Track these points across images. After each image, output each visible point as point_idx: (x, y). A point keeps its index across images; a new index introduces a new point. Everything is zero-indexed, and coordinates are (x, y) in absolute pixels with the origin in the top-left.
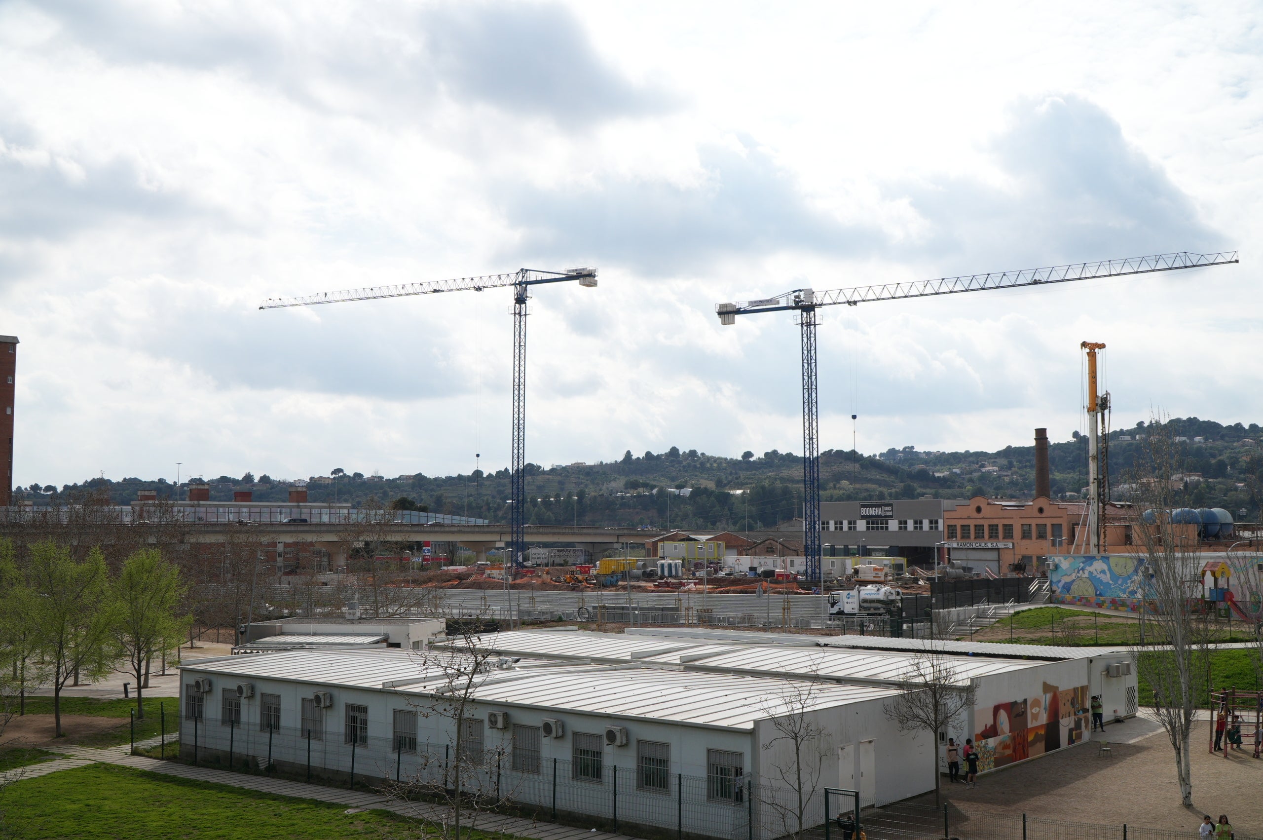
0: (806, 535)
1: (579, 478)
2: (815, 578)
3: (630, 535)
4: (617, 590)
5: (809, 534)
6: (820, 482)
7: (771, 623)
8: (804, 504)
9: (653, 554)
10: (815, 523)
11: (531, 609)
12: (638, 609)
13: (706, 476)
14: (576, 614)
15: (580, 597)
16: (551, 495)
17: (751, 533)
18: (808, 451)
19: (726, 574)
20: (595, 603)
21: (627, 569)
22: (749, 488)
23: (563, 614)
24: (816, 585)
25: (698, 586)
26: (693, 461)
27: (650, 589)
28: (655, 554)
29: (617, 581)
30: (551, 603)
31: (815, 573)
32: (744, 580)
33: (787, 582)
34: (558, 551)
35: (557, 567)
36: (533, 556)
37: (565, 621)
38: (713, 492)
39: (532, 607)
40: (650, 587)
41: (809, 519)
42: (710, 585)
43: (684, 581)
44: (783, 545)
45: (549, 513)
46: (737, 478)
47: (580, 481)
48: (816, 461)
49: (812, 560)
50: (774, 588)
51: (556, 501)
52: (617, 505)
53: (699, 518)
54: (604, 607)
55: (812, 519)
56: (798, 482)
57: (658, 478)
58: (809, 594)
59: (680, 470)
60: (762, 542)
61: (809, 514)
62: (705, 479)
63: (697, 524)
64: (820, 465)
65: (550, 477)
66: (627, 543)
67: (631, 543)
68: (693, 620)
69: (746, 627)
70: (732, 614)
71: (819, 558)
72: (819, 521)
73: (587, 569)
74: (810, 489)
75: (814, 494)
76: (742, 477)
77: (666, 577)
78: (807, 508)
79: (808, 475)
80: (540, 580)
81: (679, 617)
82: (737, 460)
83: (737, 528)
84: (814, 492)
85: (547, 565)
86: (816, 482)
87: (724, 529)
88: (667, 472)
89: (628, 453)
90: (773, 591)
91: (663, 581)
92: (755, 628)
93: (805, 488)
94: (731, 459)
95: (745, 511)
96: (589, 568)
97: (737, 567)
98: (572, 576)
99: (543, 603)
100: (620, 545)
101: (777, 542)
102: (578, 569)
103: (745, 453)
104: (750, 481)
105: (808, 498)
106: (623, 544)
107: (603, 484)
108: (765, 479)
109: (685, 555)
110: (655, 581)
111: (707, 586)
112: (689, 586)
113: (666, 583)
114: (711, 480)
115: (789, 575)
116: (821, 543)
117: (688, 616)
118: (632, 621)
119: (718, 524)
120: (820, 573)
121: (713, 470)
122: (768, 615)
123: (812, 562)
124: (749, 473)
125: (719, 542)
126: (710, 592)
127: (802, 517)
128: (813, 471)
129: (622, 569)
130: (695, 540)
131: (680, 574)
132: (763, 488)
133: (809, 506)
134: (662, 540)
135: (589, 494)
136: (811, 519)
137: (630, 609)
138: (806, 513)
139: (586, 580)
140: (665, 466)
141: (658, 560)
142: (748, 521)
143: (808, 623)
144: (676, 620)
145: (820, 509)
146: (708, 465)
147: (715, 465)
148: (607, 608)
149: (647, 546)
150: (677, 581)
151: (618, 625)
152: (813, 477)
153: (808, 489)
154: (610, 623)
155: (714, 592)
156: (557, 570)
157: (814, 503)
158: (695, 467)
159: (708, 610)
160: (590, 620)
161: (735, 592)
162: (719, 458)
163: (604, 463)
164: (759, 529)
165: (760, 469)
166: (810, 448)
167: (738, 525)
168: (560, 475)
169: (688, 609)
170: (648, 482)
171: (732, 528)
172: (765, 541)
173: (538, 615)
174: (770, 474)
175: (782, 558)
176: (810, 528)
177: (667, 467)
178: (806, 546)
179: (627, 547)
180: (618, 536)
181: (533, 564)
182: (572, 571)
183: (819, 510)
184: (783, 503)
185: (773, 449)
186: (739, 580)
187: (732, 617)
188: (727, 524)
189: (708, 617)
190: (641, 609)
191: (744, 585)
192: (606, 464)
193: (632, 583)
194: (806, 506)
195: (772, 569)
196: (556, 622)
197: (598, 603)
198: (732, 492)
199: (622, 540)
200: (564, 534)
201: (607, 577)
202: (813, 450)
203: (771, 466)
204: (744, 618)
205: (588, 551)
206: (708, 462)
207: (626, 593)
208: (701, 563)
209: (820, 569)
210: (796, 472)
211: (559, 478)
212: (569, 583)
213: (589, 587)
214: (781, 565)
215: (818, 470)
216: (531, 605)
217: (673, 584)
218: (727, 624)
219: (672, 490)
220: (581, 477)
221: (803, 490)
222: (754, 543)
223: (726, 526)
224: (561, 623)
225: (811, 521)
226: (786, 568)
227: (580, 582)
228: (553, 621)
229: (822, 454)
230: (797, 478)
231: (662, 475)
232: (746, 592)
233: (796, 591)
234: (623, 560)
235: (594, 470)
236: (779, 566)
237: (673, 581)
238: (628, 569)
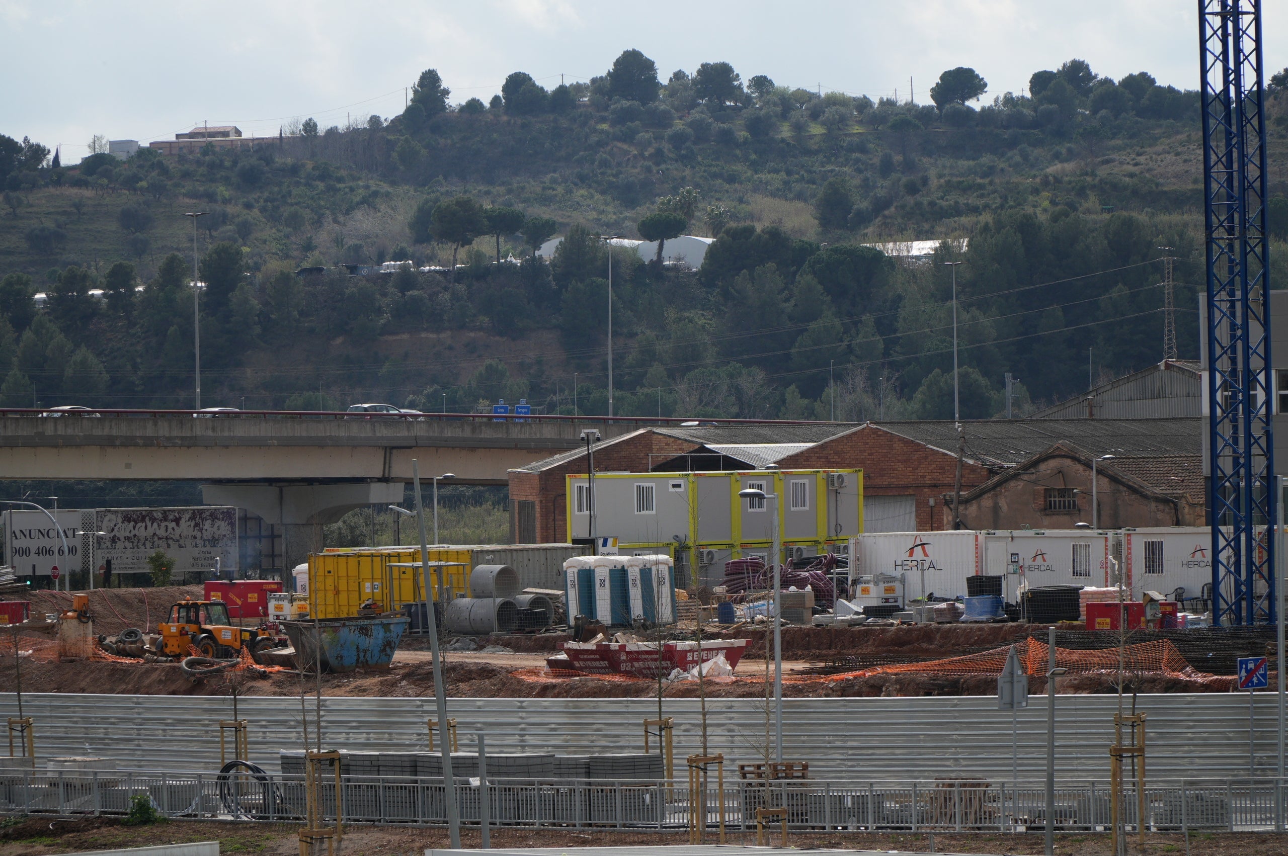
0: (1214, 435)
1: (211, 197)
2: (1251, 618)
3: (438, 446)
4: (388, 688)
5: (1225, 430)
6: (1270, 199)
7: (1062, 815)
8: (1202, 297)
9: (545, 528)
10: (1250, 380)
11: (17, 772)
12: (483, 768)
13: (776, 180)
14: (212, 791)
15: (228, 718)
16: (93, 272)
17: (976, 429)
18: (1219, 65)
19: (868, 611)
20: (294, 744)
21: (430, 594)
22: (968, 231)
23: (155, 790)
24: (1255, 649)
25: (744, 666)
26: (719, 112)
27: (532, 679)
28: (554, 531)
29: (388, 647)
30: (102, 744)
31: (1250, 596)
32: (946, 635)
33: (1132, 640)
34: (127, 518)
35: (123, 591)
36: (17, 544)
37: (165, 822)
38: (806, 251)
39: (22, 762)
40: (534, 672)
41: (1223, 364)
42: (796, 658)
43: (681, 645)
44: (1114, 479)
45: (83, 353)
46: (912, 189)
47: (218, 207)
48: (1251, 111)
49: (1237, 539)
50: (1074, 667)
51: (115, 300)
52: (379, 311)
53: (747, 364)
54: (332, 761)
55: (1240, 366)
56: (1178, 201)
57: (560, 190)
58: (1223, 687)
59: (658, 158)
60: (1026, 468)
61: (1225, 341)
62: (773, 195)
63: (737, 391)
64: (1269, 126)
65: (88, 193)
66: (427, 483)
67: (445, 483)
68: (722, 811)
69: (952, 837)
70: (891, 783)
71: (1270, 533)
72: (1267, 370)
73: (253, 598)
74: (1230, 231)
75: (1244, 254)
76: (934, 182)
77: (605, 629)
78: (1217, 315)
79: (1219, 170)
80: (50, 649)
81: (664, 799)
82: (910, 107)
83: (914, 405)
84: (1244, 243)
85: (79, 581)
86: (1253, 199)
87: (859, 414)
88: (604, 164)
89: (430, 80)
90: (1073, 678)
91: (591, 645)
92: (996, 838)
93: (1209, 227)
94: (888, 104)
95: (949, 332)
96: (263, 593)
97: (913, 577)
98: (191, 628)
99: (69, 743)
100: (396, 492)
101: (1088, 465)
102: (216, 597)
103: (947, 77)
104: (973, 200)
105: (1222, 273)
106: (409, 483)
107: (318, 223)
108: (1036, 191)
109: (687, 529)
110: (552, 646)
111: (786, 666)
112: (706, 667)
113: (603, 652)
114: (800, 196)
115: (1141, 609)
116: (1276, 469)
117: (699, 793)
118: (455, 820)
119: (832, 390)
120: (1271, 597)
121: (809, 152)
122: (1051, 783)
123: (1237, 553)
124: (964, 164)
125: (837, 472)
126: (796, 691)
127: (1196, 358)
128: (1242, 155)
129: (408, 598)
130: (731, 463)
131: (665, 612)
132: (1027, 227)
133: (1225, 306)
134: (582, 466)
135: (257, 268)
136: (1233, 361)
137: (448, 768)
138: (1212, 339)
139: (253, 644)
140: (594, 138)
141: (567, 553)
142: (963, 377)
143: (1220, 811)
144: (650, 812)
145: (1273, 319)
146: (785, 131)
147: (816, 130)
148: (346, 765)
149: (517, 494)
150: (652, 645)
151: (395, 839)
152: (1243, 177)
153: (1220, 233)
154: (360, 829)
155: (813, 689)
156: (123, 601)
157: (1245, 293)
158: (726, 137)
159: (790, 767)
160: (273, 817)
161: (905, 687)
162: (834, 101)
163: (322, 127)
164: (1009, 412)
165: (1012, 144)
166: (1225, 52)
167: (918, 395)
168: (130, 182)
169: (700, 764)
170: (519, 207)
171: (893, 405)
172: (1035, 464)
173: (47, 795)
174: (1054, 169)
175: (1111, 533)
176: (1231, 402)
177: (600, 144)
178: (1214, 482)
179: (427, 500)
180: (389, 450)
181: (20, 579)
182: (187, 607)
183: (1266, 325)
184: (1114, 293)
185: (1068, 60)
186: (927, 635)
187: (893, 796)
188: (873, 388)
189: (791, 796)
190: (496, 767)
191: (941, 654)
192: (332, 132)
193: (453, 658)
194: (1211, 305)
195: (1067, 581)
196: (125, 824)
197: (306, 745)
198: (890, 249)
199: (403, 467)
200: (149, 443)
201: (344, 633)
202: (1238, 63)
203: (1061, 134)
204: (948, 798)
205: (259, 520)
206: (784, 116)
207: (428, 702)
208: (756, 566)
209: (1271, 580)
210: (1170, 158)
211: (126, 199)
212: (178, 657)
213: (264, 676)
214: (1105, 565)
215: (1262, 149)
216: (18, 754)
217: (636, 656)
218: (872, 826)
219: (626, 242)
220: (222, 190)
221: (1201, 236)
222: (992, 472)
223: (868, 401)
224: (145, 831)
225: (1234, 372)
226: (1127, 577)
227: (226, 652)
228: (112, 823)
229: (1275, 79)
230: (1172, 186)
231: (583, 179)
232: (954, 688)
233: (1170, 675)
234: (413, 556)
235: (279, 160)
236: (1097, 571)
237: (635, 644)
238: (434, 597)
